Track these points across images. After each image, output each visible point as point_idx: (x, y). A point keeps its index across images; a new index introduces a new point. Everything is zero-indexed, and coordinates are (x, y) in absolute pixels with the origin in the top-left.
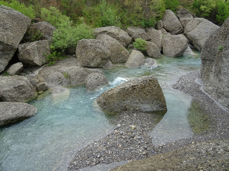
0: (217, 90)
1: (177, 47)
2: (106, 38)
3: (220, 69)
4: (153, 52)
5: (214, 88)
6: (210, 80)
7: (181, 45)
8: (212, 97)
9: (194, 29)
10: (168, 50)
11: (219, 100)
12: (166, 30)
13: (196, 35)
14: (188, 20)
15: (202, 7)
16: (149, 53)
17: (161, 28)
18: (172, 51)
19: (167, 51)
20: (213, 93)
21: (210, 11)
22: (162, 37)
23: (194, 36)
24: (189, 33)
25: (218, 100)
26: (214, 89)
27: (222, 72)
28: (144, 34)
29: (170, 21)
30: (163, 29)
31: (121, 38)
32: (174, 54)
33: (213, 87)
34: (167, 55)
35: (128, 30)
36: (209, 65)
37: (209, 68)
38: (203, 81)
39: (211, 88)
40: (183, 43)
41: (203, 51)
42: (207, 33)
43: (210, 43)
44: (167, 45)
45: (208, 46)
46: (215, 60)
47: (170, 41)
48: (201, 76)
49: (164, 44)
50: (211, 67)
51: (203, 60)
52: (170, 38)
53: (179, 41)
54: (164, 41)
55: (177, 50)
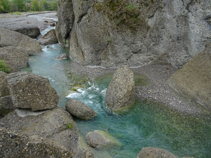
1: (22, 57)
19: (16, 64)
27: (117, 52)
36: (102, 53)
37: (106, 54)
38: (94, 65)
39: (112, 63)
40: (24, 52)
41: (93, 47)
42: (16, 39)
43: (97, 40)
44: (10, 59)
45: (97, 42)
46: (105, 48)
47: (11, 54)
48: (92, 63)
49: (6, 59)
50: (107, 53)
51: (97, 51)
52: (6, 51)
53: (19, 51)
54: (2, 55)
55: (24, 59)
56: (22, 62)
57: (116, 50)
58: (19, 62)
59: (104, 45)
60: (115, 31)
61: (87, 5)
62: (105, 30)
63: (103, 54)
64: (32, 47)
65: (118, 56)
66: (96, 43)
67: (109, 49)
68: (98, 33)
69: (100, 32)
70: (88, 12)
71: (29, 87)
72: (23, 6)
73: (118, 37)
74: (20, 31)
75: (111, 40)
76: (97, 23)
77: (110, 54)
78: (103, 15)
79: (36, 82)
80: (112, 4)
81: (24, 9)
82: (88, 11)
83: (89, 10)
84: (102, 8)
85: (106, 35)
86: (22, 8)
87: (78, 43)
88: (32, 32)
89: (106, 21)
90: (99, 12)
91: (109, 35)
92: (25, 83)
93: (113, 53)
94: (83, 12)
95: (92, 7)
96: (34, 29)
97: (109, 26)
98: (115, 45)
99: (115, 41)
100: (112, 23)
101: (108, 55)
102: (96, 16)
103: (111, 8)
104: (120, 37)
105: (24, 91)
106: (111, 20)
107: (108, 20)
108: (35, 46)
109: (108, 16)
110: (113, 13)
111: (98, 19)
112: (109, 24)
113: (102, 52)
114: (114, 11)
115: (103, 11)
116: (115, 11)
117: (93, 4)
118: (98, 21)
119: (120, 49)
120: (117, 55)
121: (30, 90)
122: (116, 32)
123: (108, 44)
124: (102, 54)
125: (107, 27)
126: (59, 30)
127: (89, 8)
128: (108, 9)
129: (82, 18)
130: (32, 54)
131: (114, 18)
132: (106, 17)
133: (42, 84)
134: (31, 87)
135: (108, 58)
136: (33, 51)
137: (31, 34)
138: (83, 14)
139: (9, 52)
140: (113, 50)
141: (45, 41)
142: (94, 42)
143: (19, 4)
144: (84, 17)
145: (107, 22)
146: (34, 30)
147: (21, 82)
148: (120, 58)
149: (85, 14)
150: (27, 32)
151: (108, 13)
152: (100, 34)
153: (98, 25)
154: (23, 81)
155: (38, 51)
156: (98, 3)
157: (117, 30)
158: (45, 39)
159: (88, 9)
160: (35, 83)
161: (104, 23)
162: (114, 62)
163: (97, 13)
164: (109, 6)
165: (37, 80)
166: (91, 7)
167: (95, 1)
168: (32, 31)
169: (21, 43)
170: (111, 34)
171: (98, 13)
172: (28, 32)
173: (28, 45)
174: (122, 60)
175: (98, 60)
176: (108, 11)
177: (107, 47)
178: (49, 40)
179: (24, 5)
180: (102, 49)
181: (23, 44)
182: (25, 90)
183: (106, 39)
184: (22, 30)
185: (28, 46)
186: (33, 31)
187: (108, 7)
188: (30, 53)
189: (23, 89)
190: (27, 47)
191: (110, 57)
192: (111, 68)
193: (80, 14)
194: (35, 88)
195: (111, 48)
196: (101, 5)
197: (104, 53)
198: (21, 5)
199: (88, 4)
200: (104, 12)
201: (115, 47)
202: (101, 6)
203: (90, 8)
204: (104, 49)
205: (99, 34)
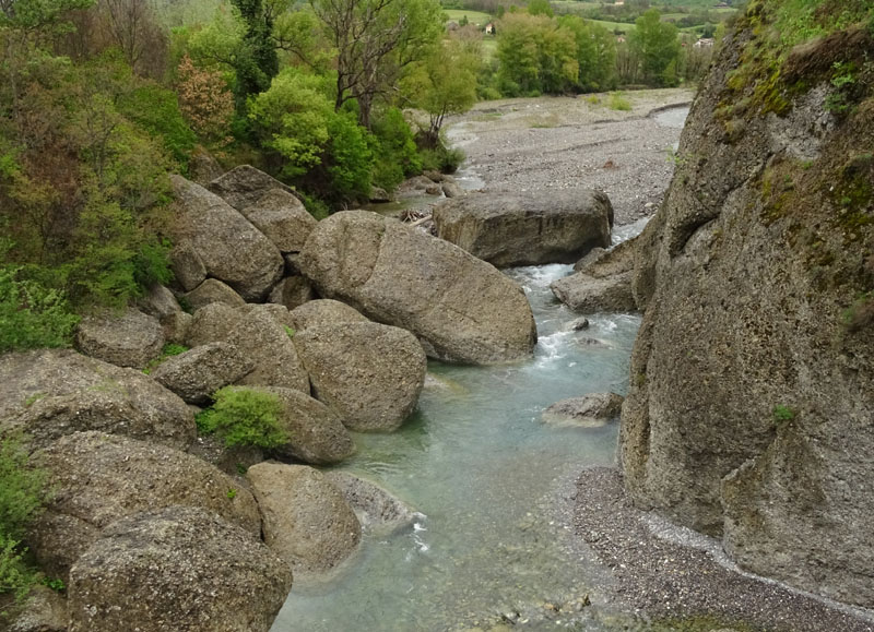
0: (808, 557)
1: (390, 377)
2: (102, 457)
3: (817, 489)
4: (321, 435)
5: (794, 554)
6: (775, 531)
7: (404, 364)
8: (797, 586)
9: (372, 268)
10: (361, 400)
11: (821, 589)
12: (224, 281)
13: (397, 295)
14: (292, 222)
15: (287, 144)
16: (303, 449)
17: (201, 278)
18: (378, 403)
19: (356, 406)
20: (796, 572)
21: (318, 158)
22: (290, 343)
23: (390, 302)
24: (364, 290)
25: (818, 589)
26: (796, 559)
27: (828, 499)
28: (219, 350)
29: (224, 239)
30: (218, 287)
31: (161, 422)
32: (395, 413)
33: (794, 550)
34: (363, 426)
35: (103, 346)
36: (729, 472)
37: (748, 487)
38: (680, 522)
39: (783, 557)
40: (411, 355)
41: (680, 423)
42: (432, 278)
43: (708, 390)
44: (341, 378)
45: (707, 405)
46: (757, 451)
47: (350, 358)
48: (672, 509)
49: (326, 378)
50: (757, 484)
51: (697, 456)
52: (339, 344)
53: (387, 350)
54: (317, 359)
55: (399, 389)
56: (386, 400)
57: (822, 487)
58: (370, 397)
59: (746, 432)
60: (832, 366)
61: (724, 171)
62: (772, 339)
63: (732, 483)
64: (486, 325)
65: (832, 526)
66: (697, 407)
67: (777, 462)
68: (729, 350)
69: (739, 346)
70: (725, 209)
71: (124, 604)
72: (671, 58)
73: (846, 403)
74: (508, 224)
75: (796, 413)
76: (739, 288)
77: (777, 497)
78: (782, 245)
79: (156, 593)
80: (852, 186)
81: (669, 71)
82: (726, 205)
83: (732, 198)
84: (789, 204)
85: (771, 373)
86: (660, 67)
87: (644, 370)
88: (562, 234)
89: (788, 290)
90: (767, 226)
91: (790, 376)
92: (115, 586)
93: (796, 496)
94: (695, 206)
95: (749, 186)
96: (572, 218)
97: (798, 321)
98: (816, 449)
99: (824, 427)
100: (820, 311)
101: (766, 497)
102: (746, 247)
103: (843, 211)
104: (859, 405)
105: (104, 615)
106: (822, 288)
107: (802, 282)
108: (504, 321)
109: (808, 259)
110: (846, 246)
111: (750, 266)
112: (804, 312)
113: (734, 468)
114: (853, 236)
115: (789, 221)
116: (860, 237)
117: (756, 169)
118: (748, 276)
119: (850, 484)
120: (826, 515)
121: (124, 620)
122: (836, 371)
123: (773, 430)
124: (728, 477)
125: (790, 324)
126: (650, 248)
127: (732, 189)
128: (819, 218)
129: (692, 239)
130: (473, 359)
131: (840, 279)
132: (796, 263)
133: (183, 606)
134: (131, 608)
135: (757, 512)
136: (482, 345)
137: (553, 243)
138: (694, 215)
139: (349, 347)
140: (795, 478)
141: (589, 291)
142: (690, 396)
143: (652, 49)
144: (703, 235)
145: (793, 295)
146: (570, 224)
147: (103, 576)
148: (841, 541)
149: (708, 219)
150: (537, 232)
151: (815, 238)
152: (736, 356)
153: (743, 300)
154: (111, 574)
155: (507, 345)
156: (784, 170)
157: (843, 357)
158: (597, 278)
159: (726, 193)
160: (150, 598)
161: (777, 297)
162: (802, 555)
163: (758, 229)
164: (832, 195)
165: (166, 585)
166: (744, 186)
167: (770, 155)
168: (561, 227)
169: (443, 300)
170: (804, 374)
171: (762, 229)
172: (540, 229)
173: (473, 311)
174: (859, 559)
175: (706, 504)
176: (818, 226)
177: (765, 447)
178: (609, 285)
179: (676, 54)
180: (733, 446)
181: (454, 306)
182: (108, 615)
183: (766, 398)
184: (516, 222)
185: (472, 318)
186: (568, 230)
187: (827, 206)
188: (466, 354)
189: (102, 606)
190: (467, 319)
191: (773, 515)
192: (770, 581)
193: (680, 216)
194: (142, 616)
195: (782, 463)
196: (795, 181)
197: (738, 475)
198: (662, 52)
199: (733, 164)
200: (792, 228)
201: (817, 463)
202: (792, 188)
203: (740, 186)
204: (748, 456)
205: (732, 358)
